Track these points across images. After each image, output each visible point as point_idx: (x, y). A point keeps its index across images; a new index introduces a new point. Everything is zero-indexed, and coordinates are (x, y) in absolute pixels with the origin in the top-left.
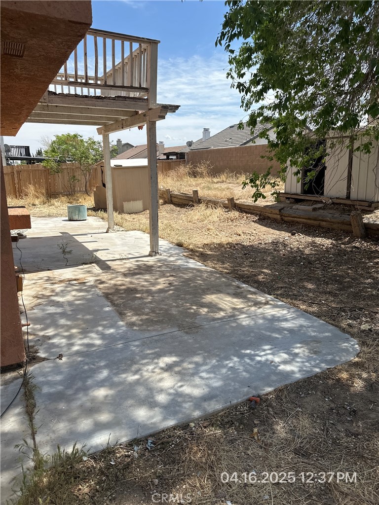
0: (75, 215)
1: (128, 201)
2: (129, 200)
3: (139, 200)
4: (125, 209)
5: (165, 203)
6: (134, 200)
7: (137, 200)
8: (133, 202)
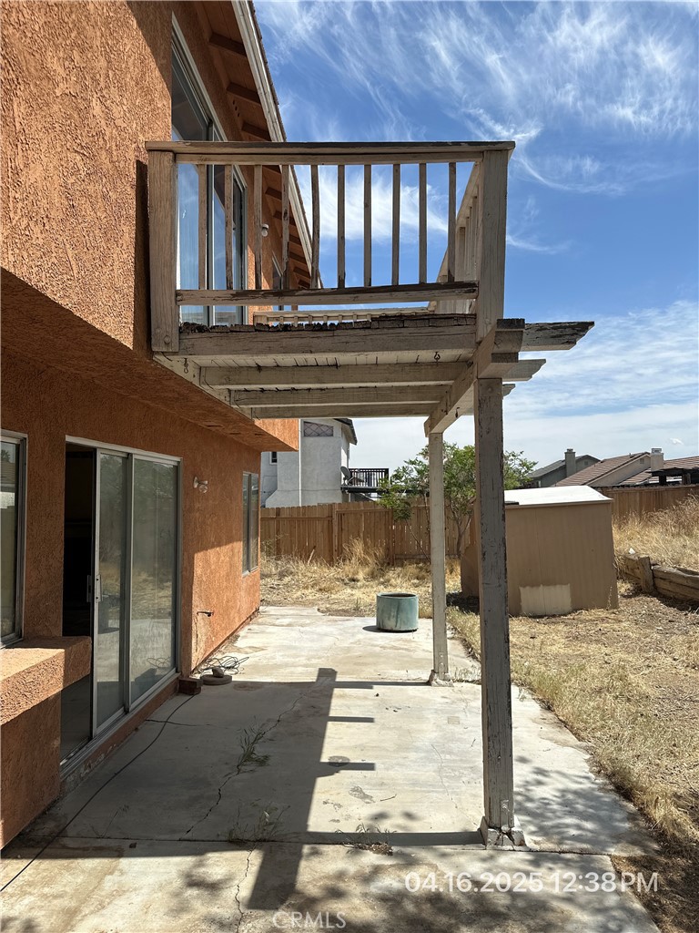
0: (389, 619)
1: (532, 586)
2: (534, 584)
3: (561, 584)
4: (524, 604)
5: (638, 591)
6: (549, 582)
7: (555, 584)
8: (546, 588)
